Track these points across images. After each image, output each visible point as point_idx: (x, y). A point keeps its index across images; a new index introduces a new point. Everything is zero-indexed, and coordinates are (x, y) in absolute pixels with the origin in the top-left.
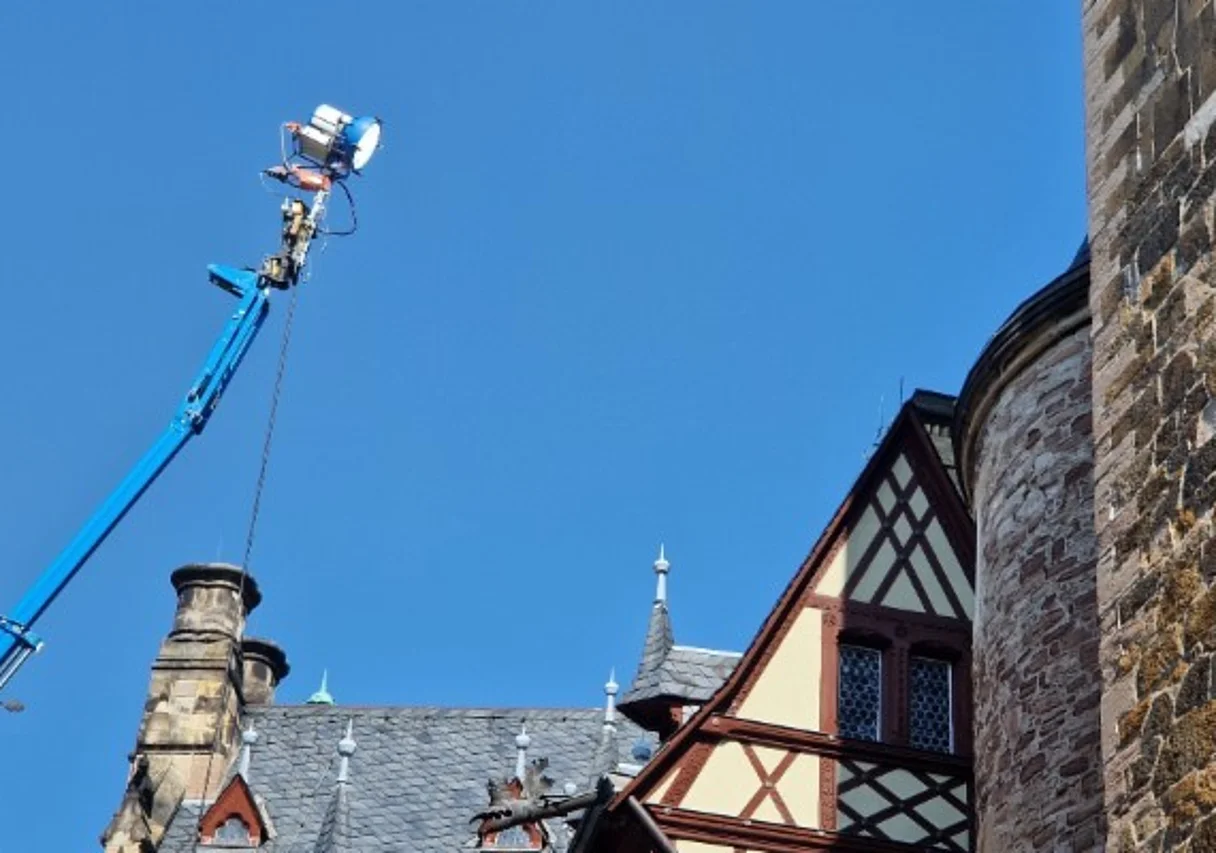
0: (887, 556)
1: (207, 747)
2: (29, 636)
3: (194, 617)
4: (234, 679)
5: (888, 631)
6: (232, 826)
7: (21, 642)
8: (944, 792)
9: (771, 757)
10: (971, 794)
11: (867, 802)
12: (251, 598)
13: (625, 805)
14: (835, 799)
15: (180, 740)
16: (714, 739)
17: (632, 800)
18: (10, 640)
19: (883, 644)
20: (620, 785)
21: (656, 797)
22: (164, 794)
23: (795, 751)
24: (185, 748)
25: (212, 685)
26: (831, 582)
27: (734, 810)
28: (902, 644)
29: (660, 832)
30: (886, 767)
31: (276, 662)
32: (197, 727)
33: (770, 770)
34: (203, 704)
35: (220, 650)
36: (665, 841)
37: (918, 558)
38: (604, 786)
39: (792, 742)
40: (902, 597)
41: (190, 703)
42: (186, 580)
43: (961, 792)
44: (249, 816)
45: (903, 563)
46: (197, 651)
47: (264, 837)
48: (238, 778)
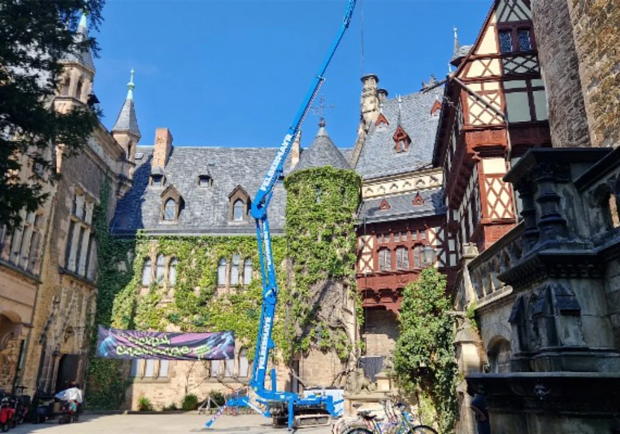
0: (508, 10)
1: (374, 110)
2: (322, 78)
3: (366, 86)
4: (377, 96)
5: (510, 27)
6: (382, 123)
7: (321, 80)
8: (530, 59)
9: (486, 62)
10: (537, 58)
11: (511, 66)
12: (377, 81)
13: (453, 80)
14: (503, 67)
15: (368, 110)
16: (472, 60)
17: (455, 79)
18: (318, 79)
19: (510, 30)
20: (451, 75)
21: (460, 76)
22: (368, 120)
23: (492, 59)
24: (370, 111)
25: (372, 98)
26: (494, 20)
27: (479, 74)
28: (514, 29)
29: (463, 84)
30: (515, 57)
31: (385, 92)
32: (371, 107)
33: (486, 64)
34: (371, 102)
35: (373, 92)
36: (464, 85)
37: (516, 8)
38: (448, 77)
39: (491, 57)
40: (514, 18)
41: (369, 103)
42: (364, 79)
43: (535, 59)
44: (384, 120)
45: (512, 10)
46: (367, 93)
47: (388, 124)
48: (381, 114)
